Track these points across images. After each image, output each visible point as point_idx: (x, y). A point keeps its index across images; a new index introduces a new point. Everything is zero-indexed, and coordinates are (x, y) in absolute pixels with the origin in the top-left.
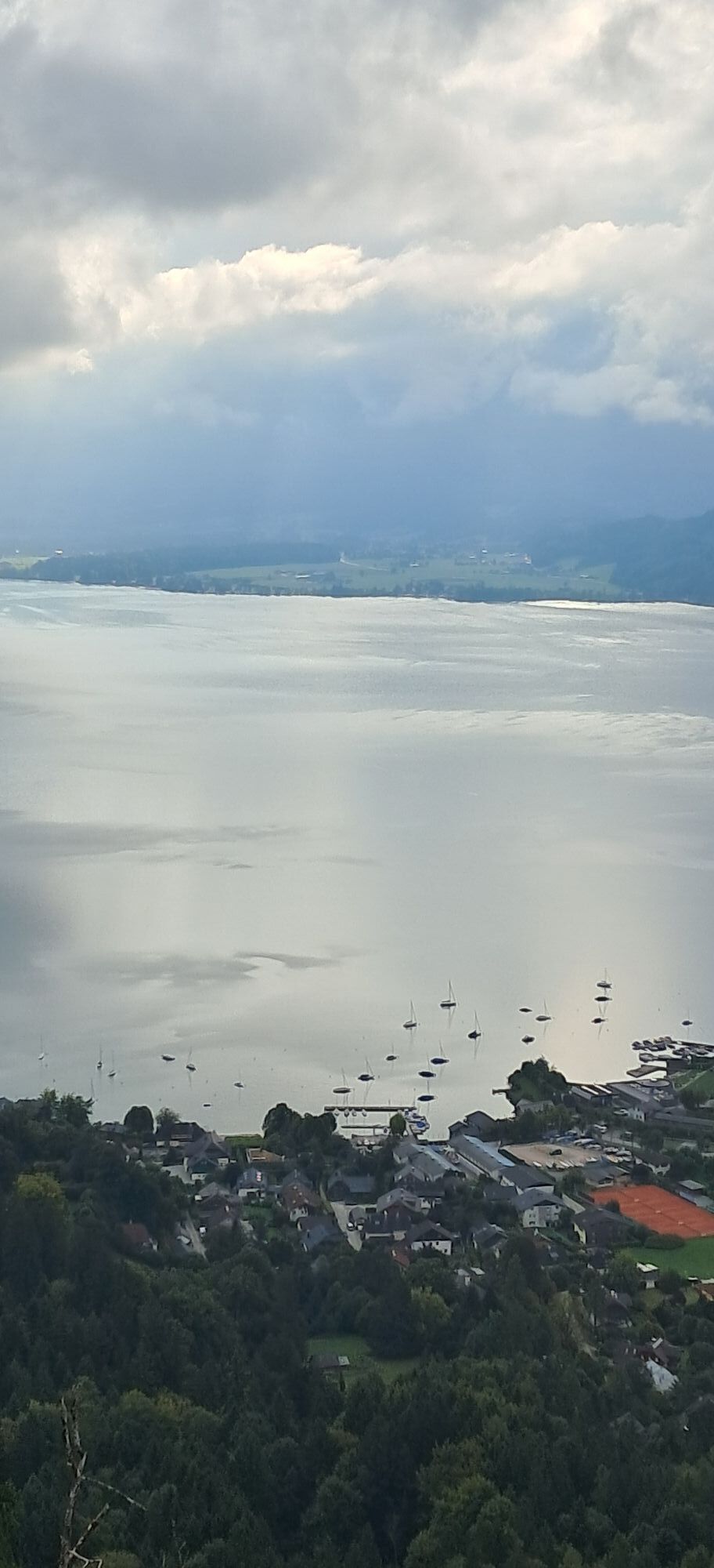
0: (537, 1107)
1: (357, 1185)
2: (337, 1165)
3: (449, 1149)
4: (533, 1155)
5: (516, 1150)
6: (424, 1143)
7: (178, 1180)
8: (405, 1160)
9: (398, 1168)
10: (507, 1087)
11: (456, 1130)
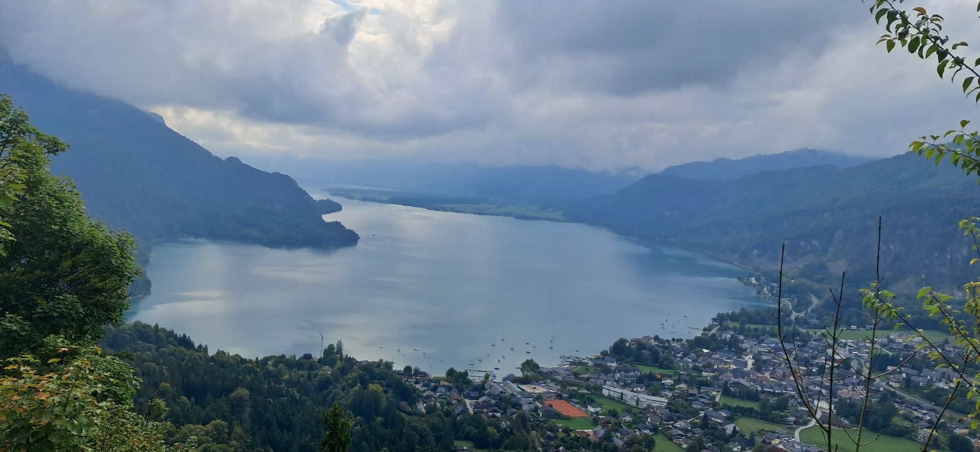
0: (529, 374)
1: (473, 394)
2: (467, 388)
3: (502, 385)
4: (528, 388)
5: (523, 387)
6: (494, 382)
7: (418, 389)
8: (488, 387)
9: (486, 390)
10: (521, 367)
11: (504, 380)
